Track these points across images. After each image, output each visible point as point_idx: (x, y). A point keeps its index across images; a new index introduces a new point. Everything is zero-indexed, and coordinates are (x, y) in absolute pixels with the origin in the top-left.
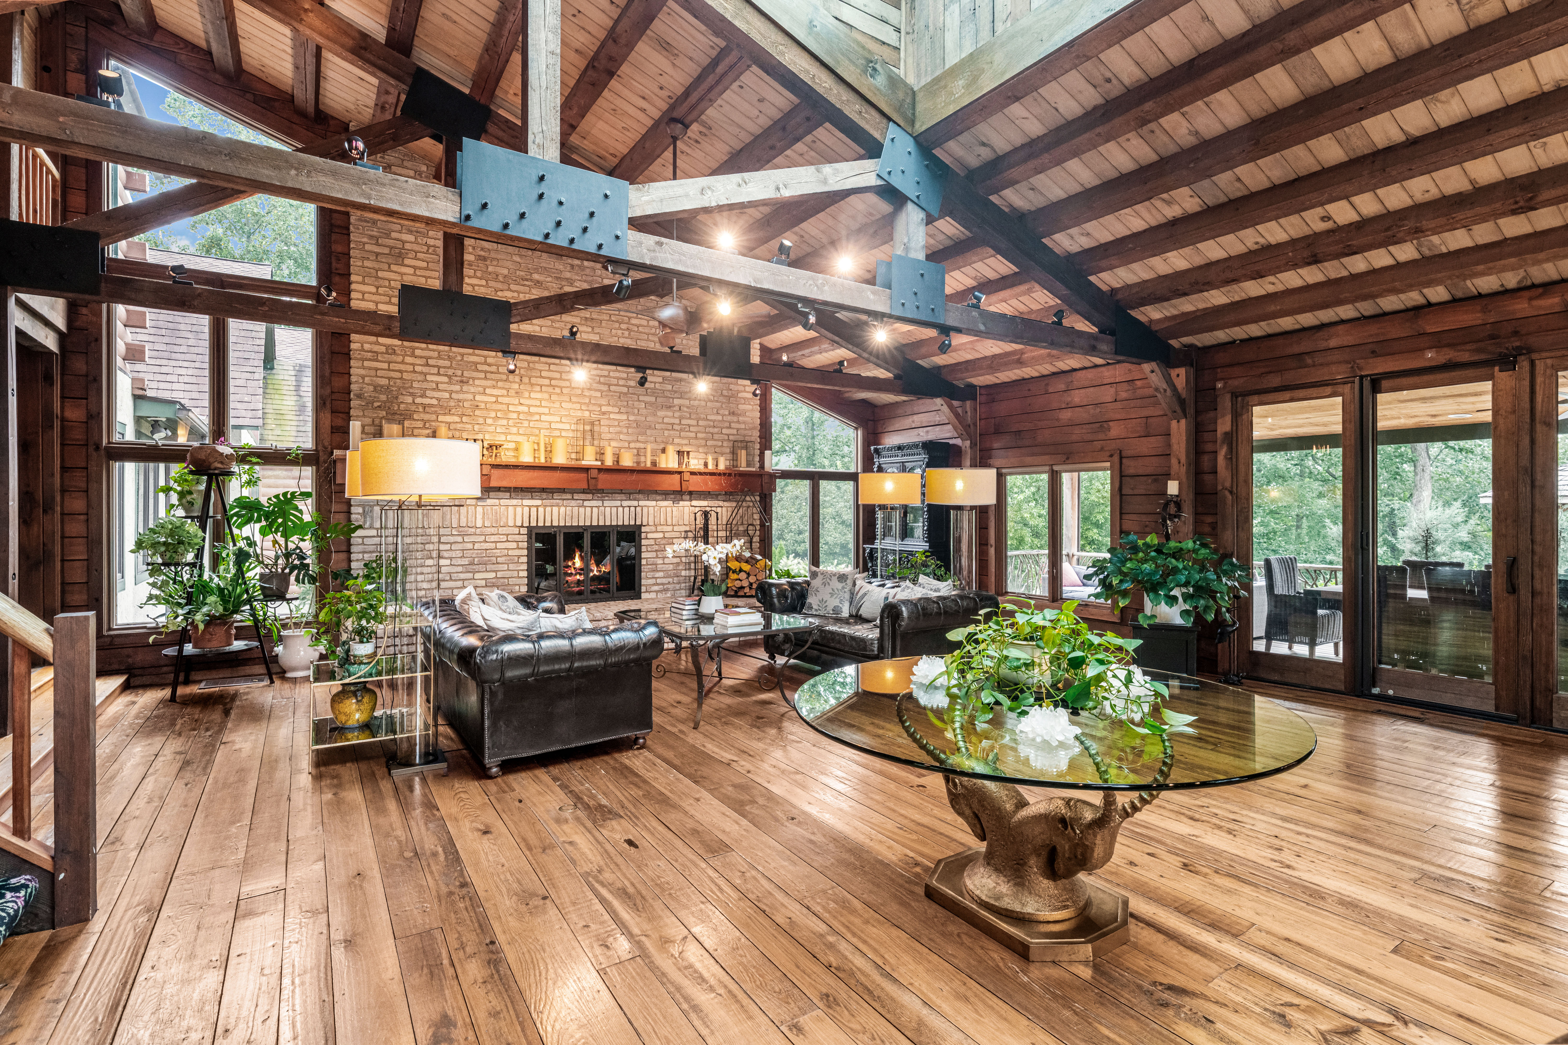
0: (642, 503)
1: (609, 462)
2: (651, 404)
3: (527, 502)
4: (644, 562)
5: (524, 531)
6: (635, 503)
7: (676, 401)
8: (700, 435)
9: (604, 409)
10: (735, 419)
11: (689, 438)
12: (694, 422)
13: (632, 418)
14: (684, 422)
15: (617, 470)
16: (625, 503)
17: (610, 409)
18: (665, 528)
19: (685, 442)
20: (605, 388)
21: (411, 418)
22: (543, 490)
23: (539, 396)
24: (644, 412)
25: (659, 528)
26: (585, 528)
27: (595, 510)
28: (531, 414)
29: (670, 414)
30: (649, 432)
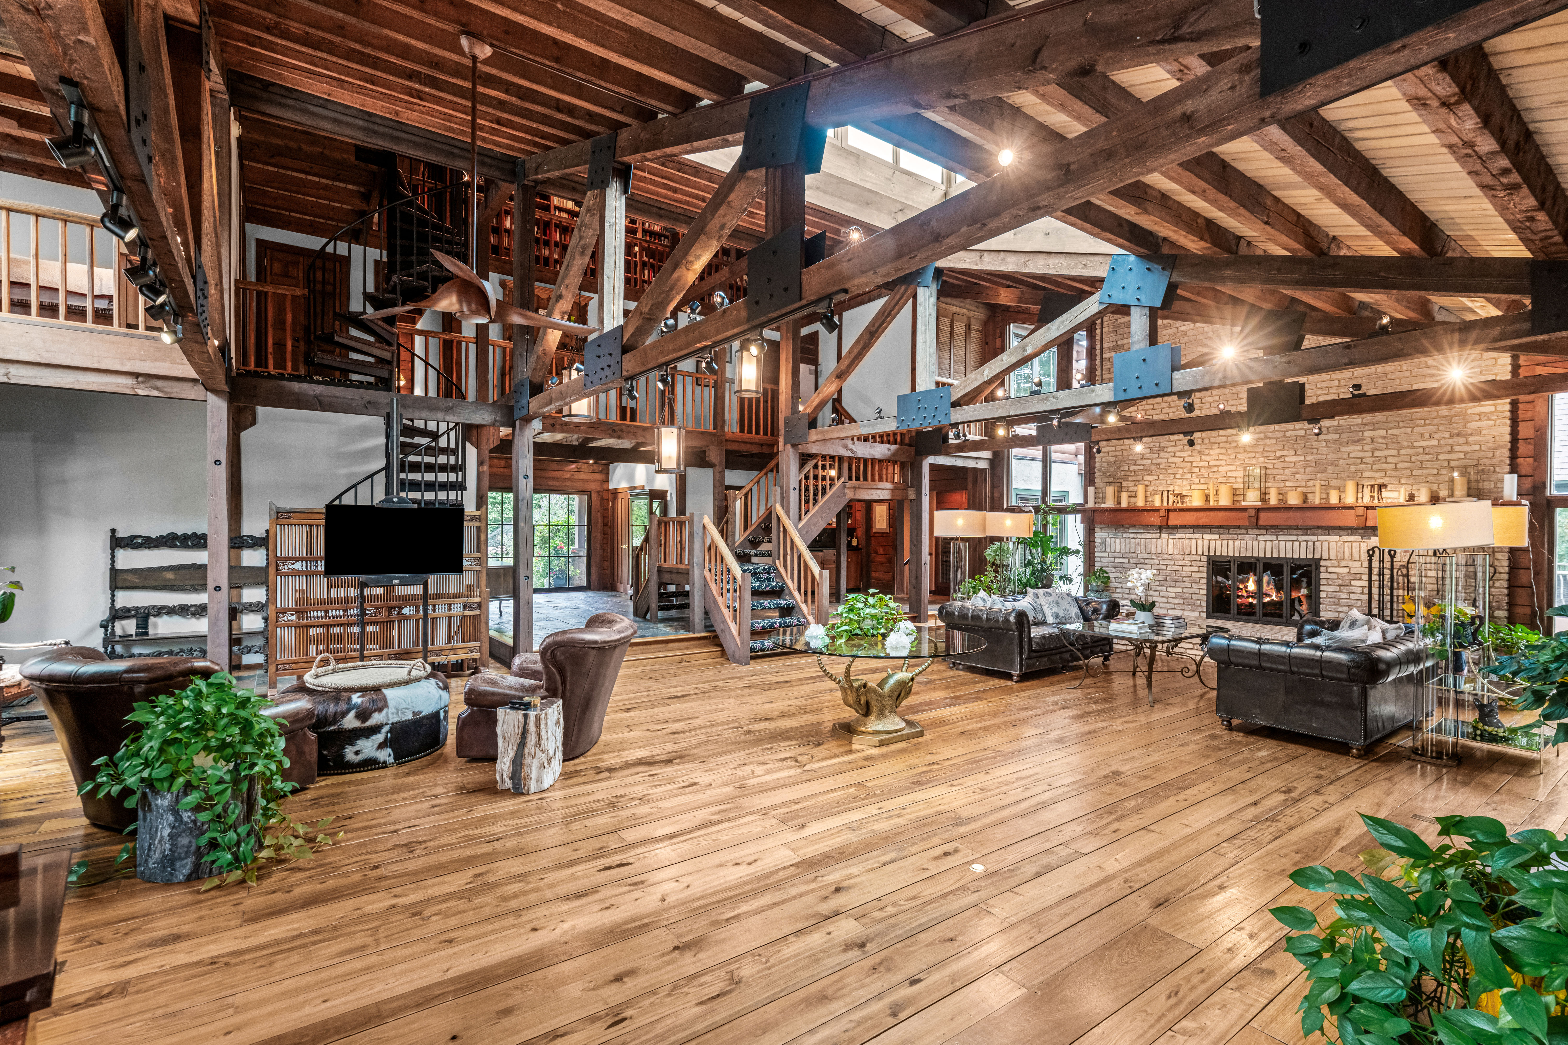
0: (1321, 538)
1: (1273, 501)
2: (1334, 441)
3: (1206, 536)
4: (1323, 595)
5: (1204, 559)
6: (1314, 538)
7: (1366, 434)
8: (1399, 466)
9: (1278, 454)
10: (1462, 440)
11: (1385, 471)
12: (1395, 452)
13: (1309, 458)
14: (1377, 454)
15: (1283, 508)
16: (1301, 538)
17: (1285, 453)
18: (1351, 564)
19: (1382, 474)
20: (1280, 435)
21: (1127, 480)
22: (1220, 527)
23: (1217, 451)
24: (1325, 450)
25: (1343, 563)
26: (1258, 559)
27: (1269, 544)
28: (1209, 467)
29: (1359, 448)
30: (1330, 469)
